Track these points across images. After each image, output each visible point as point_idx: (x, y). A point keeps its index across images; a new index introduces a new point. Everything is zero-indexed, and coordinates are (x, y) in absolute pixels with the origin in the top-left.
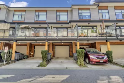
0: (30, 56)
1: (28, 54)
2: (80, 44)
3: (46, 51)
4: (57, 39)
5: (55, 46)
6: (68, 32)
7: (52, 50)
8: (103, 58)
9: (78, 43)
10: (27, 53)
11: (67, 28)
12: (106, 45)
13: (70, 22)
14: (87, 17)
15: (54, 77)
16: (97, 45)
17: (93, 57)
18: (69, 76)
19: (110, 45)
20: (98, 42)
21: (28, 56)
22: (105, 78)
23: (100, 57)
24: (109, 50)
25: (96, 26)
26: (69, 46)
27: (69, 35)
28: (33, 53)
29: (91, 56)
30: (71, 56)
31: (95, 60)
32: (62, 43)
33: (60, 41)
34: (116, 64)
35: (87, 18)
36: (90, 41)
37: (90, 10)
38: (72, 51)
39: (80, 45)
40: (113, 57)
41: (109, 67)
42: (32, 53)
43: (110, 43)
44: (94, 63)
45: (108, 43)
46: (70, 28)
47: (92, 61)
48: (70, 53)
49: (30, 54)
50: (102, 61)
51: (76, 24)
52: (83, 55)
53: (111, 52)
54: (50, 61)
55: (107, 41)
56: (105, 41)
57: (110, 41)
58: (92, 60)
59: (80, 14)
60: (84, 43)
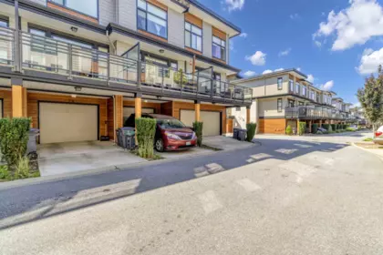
2: (143, 103)
3: (26, 122)
4: (70, 81)
5: (39, 102)
6: (95, 60)
8: (189, 137)
9: (138, 102)
11: (95, 45)
12: (194, 110)
13: (110, 29)
14: (158, 29)
15: (107, 190)
16: (175, 109)
17: (173, 137)
18: (138, 181)
19: (201, 110)
20: (176, 103)
22: (201, 168)
23: (187, 135)
24: (198, 120)
25: (176, 62)
26: (98, 106)
27: (102, 72)
29: (168, 134)
31: (177, 143)
32: (74, 96)
33: (71, 89)
34: (206, 147)
35: (158, 34)
36: (163, 98)
37: (167, 12)
39: (143, 108)
40: (203, 134)
41: (198, 152)
43: (201, 105)
44: (174, 148)
45: (198, 106)
46: (107, 47)
47: (171, 146)
48: (101, 127)
50: (188, 143)
51: (134, 44)
52: (153, 131)
53: (201, 124)
55: (196, 102)
56: (193, 102)
57: (202, 103)
58: (170, 142)
59: (142, 14)
60: (146, 101)
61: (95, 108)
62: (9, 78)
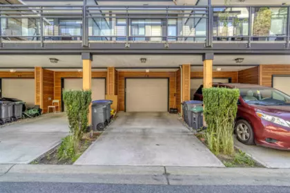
0: (51, 110)
1: (41, 104)
5: (126, 78)
7: (113, 92)
10: (38, 100)
21: (41, 107)
26: (168, 78)
28: (58, 101)
30: (174, 111)
32: (147, 71)
38: (178, 95)
42: (54, 101)
48: (170, 100)
49: (46, 103)
54: (102, 129)
58: (269, 130)
60: (219, 69)
61: (166, 81)
62: (80, 54)
